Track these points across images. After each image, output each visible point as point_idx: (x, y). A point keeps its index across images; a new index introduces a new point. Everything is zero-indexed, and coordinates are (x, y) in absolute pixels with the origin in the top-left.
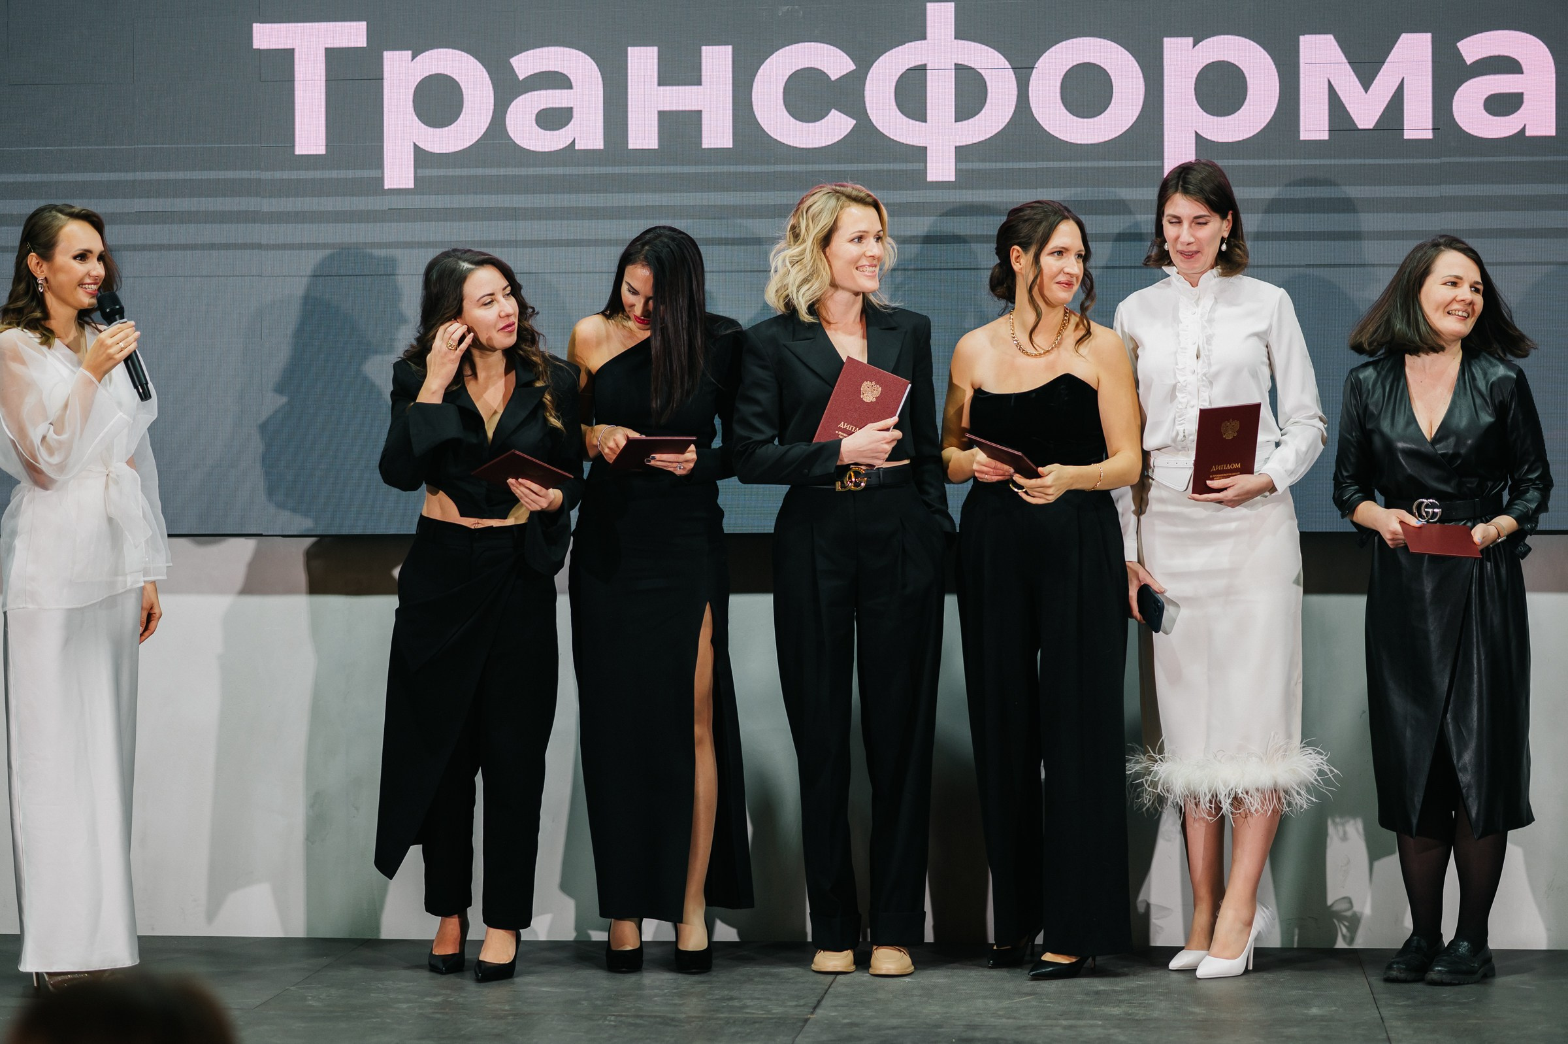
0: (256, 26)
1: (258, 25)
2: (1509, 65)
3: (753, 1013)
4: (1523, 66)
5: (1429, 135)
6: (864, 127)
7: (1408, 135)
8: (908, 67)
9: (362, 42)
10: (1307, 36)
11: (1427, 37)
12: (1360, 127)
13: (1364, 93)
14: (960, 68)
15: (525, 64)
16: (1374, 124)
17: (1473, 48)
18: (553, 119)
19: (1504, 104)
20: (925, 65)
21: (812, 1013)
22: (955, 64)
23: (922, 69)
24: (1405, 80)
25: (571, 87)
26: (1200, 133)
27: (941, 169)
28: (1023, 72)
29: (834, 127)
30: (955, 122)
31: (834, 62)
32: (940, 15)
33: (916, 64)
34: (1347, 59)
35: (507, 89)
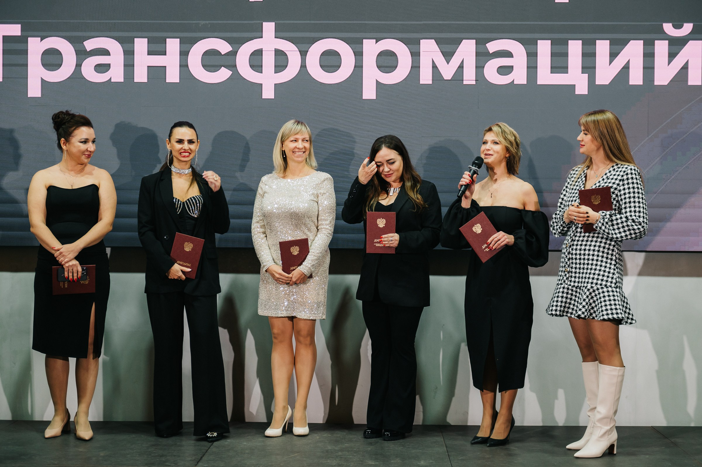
2: (508, 54)
3: (169, 465)
4: (513, 54)
5: (474, 83)
6: (236, 76)
7: (465, 83)
8: (255, 50)
9: (19, 33)
10: (423, 40)
11: (473, 42)
12: (445, 79)
13: (447, 64)
14: (276, 51)
15: (90, 45)
16: (451, 77)
17: (493, 47)
18: (102, 68)
19: (505, 70)
20: (262, 49)
21: (196, 465)
22: (275, 49)
24: (464, 59)
25: (110, 55)
26: (378, 80)
27: (268, 93)
28: (304, 54)
29: (224, 74)
30: (275, 73)
31: (224, 47)
32: (269, 27)
33: (258, 48)
34: (440, 50)
35: (82, 55)
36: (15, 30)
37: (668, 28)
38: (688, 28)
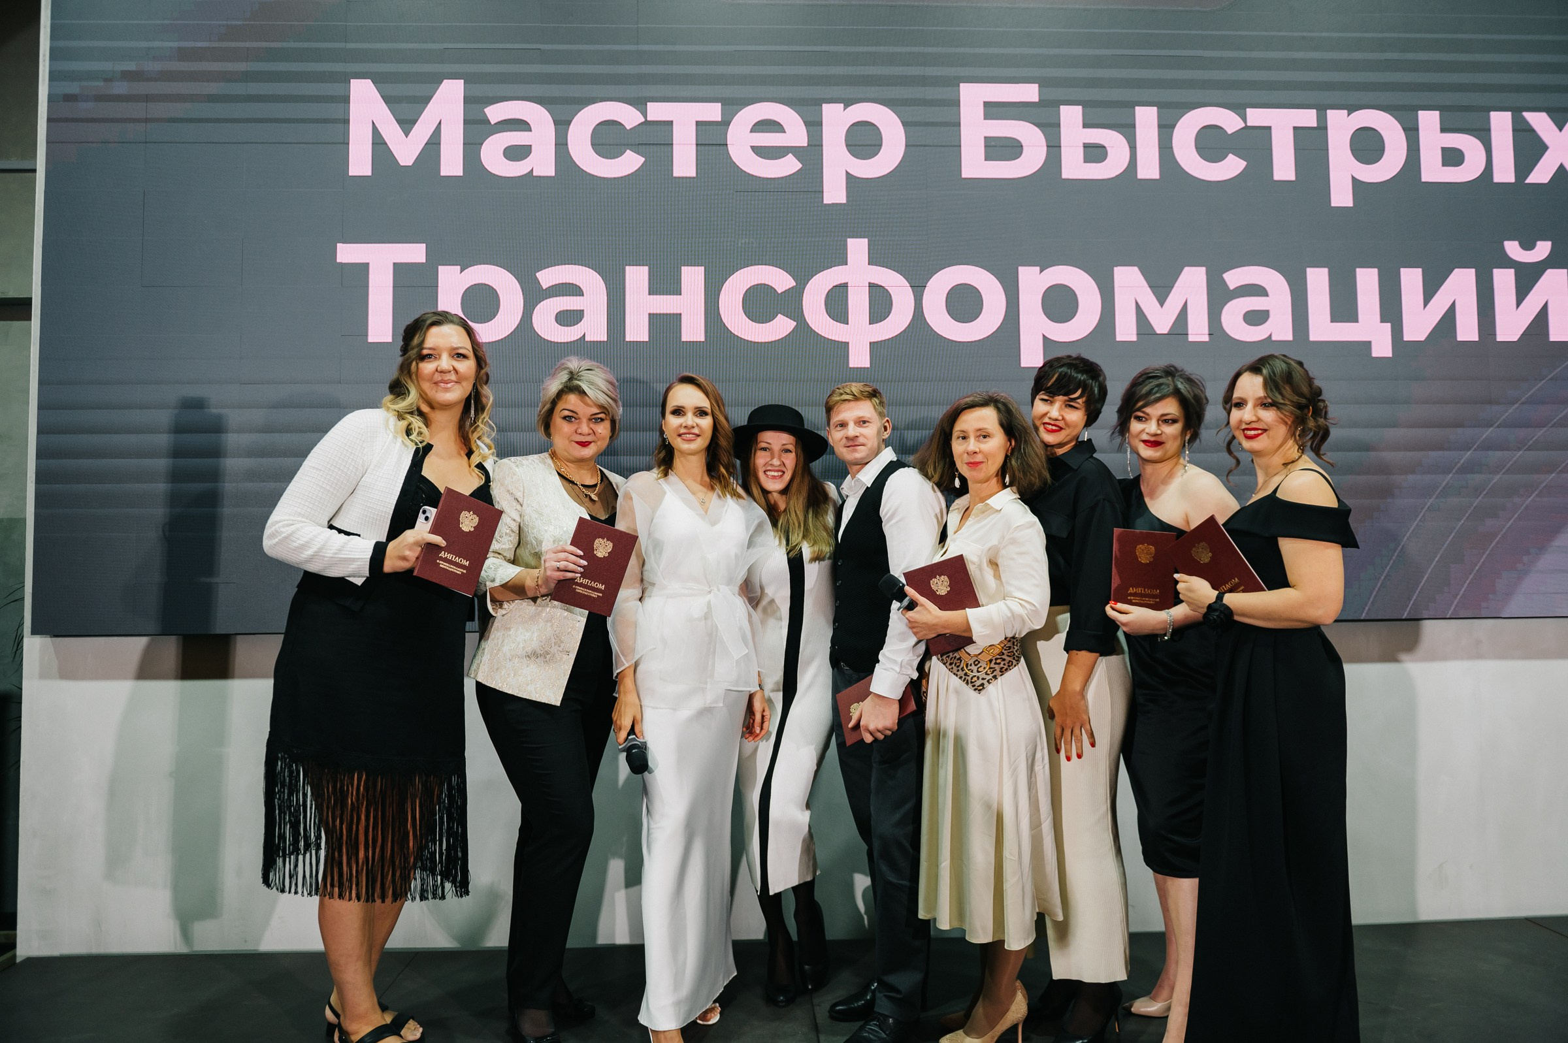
0: (339, 245)
1: (341, 244)
2: (1260, 291)
4: (1270, 291)
5: (1206, 338)
6: (802, 326)
7: (1191, 338)
8: (835, 284)
9: (422, 259)
10: (1119, 268)
11: (1202, 270)
12: (1158, 332)
13: (1160, 307)
14: (872, 286)
15: (548, 277)
16: (1168, 330)
17: (1234, 278)
18: (569, 317)
19: (1256, 317)
20: (847, 283)
22: (869, 283)
23: (845, 285)
24: (1188, 302)
25: (582, 295)
26: (1045, 334)
27: (859, 358)
28: (918, 289)
29: (781, 327)
30: (870, 324)
31: (780, 280)
32: (858, 248)
33: (839, 283)
34: (1148, 284)
35: (533, 295)
36: (415, 253)
37: (1513, 249)
38: (1543, 249)
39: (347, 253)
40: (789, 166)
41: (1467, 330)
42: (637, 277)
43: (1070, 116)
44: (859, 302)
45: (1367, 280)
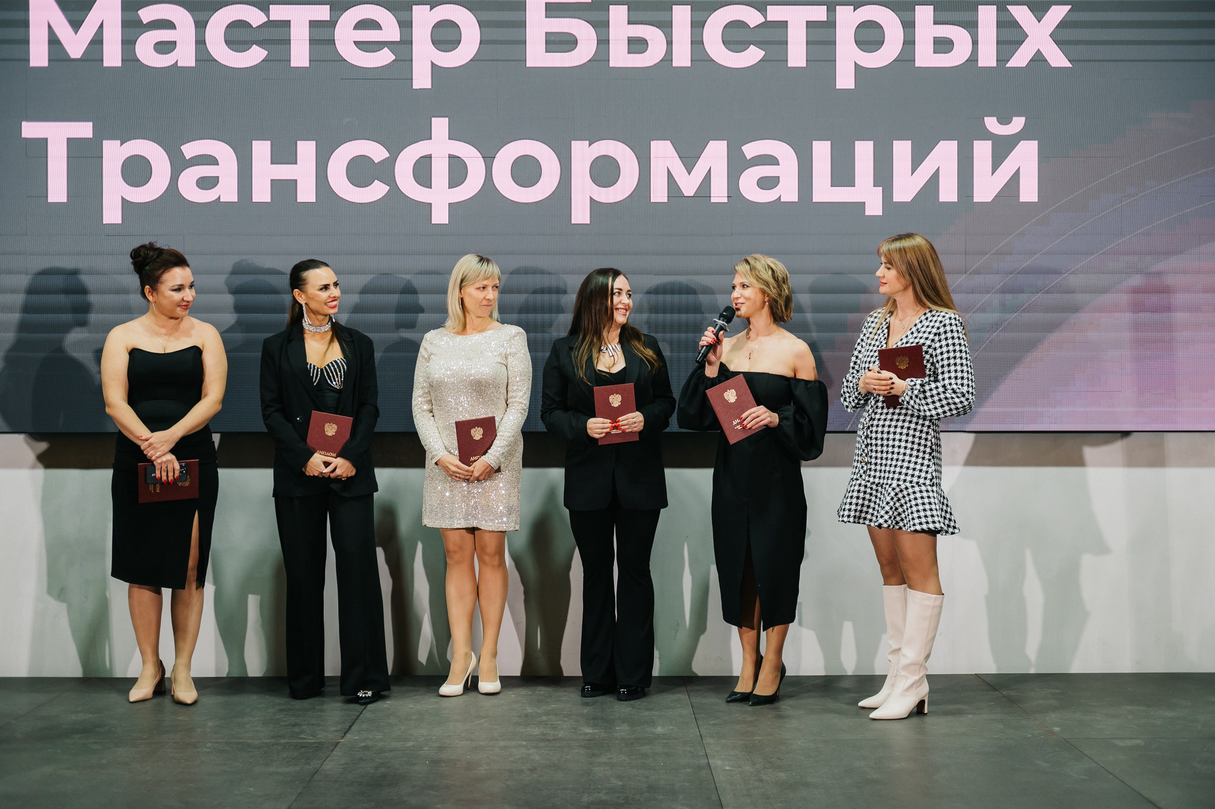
0: (24, 123)
2: (772, 160)
3: (305, 739)
4: (779, 161)
5: (725, 200)
6: (395, 191)
7: (713, 200)
8: (421, 156)
9: (90, 135)
10: (655, 142)
11: (724, 144)
12: (686, 195)
13: (688, 174)
14: (451, 157)
15: (190, 150)
16: (694, 193)
17: (751, 150)
18: (207, 183)
19: (767, 183)
20: (431, 155)
21: (343, 738)
22: (449, 155)
23: (429, 157)
24: (712, 168)
25: (217, 164)
26: (592, 197)
27: (440, 216)
28: (489, 160)
29: (377, 191)
30: (449, 188)
31: (377, 152)
32: (440, 125)
33: (425, 154)
34: (678, 155)
35: (179, 164)
36: (84, 130)
37: (991, 124)
39: (30, 130)
40: (385, 57)
41: (948, 193)
42: (261, 149)
43: (618, 14)
44: (440, 171)
45: (864, 151)
